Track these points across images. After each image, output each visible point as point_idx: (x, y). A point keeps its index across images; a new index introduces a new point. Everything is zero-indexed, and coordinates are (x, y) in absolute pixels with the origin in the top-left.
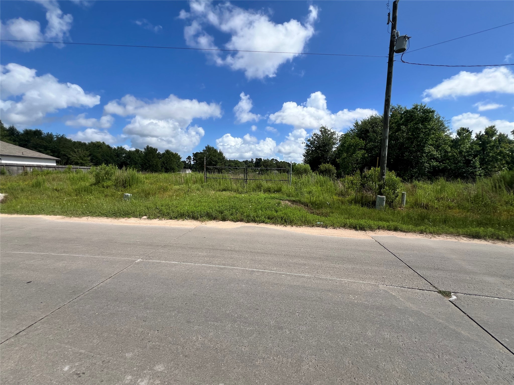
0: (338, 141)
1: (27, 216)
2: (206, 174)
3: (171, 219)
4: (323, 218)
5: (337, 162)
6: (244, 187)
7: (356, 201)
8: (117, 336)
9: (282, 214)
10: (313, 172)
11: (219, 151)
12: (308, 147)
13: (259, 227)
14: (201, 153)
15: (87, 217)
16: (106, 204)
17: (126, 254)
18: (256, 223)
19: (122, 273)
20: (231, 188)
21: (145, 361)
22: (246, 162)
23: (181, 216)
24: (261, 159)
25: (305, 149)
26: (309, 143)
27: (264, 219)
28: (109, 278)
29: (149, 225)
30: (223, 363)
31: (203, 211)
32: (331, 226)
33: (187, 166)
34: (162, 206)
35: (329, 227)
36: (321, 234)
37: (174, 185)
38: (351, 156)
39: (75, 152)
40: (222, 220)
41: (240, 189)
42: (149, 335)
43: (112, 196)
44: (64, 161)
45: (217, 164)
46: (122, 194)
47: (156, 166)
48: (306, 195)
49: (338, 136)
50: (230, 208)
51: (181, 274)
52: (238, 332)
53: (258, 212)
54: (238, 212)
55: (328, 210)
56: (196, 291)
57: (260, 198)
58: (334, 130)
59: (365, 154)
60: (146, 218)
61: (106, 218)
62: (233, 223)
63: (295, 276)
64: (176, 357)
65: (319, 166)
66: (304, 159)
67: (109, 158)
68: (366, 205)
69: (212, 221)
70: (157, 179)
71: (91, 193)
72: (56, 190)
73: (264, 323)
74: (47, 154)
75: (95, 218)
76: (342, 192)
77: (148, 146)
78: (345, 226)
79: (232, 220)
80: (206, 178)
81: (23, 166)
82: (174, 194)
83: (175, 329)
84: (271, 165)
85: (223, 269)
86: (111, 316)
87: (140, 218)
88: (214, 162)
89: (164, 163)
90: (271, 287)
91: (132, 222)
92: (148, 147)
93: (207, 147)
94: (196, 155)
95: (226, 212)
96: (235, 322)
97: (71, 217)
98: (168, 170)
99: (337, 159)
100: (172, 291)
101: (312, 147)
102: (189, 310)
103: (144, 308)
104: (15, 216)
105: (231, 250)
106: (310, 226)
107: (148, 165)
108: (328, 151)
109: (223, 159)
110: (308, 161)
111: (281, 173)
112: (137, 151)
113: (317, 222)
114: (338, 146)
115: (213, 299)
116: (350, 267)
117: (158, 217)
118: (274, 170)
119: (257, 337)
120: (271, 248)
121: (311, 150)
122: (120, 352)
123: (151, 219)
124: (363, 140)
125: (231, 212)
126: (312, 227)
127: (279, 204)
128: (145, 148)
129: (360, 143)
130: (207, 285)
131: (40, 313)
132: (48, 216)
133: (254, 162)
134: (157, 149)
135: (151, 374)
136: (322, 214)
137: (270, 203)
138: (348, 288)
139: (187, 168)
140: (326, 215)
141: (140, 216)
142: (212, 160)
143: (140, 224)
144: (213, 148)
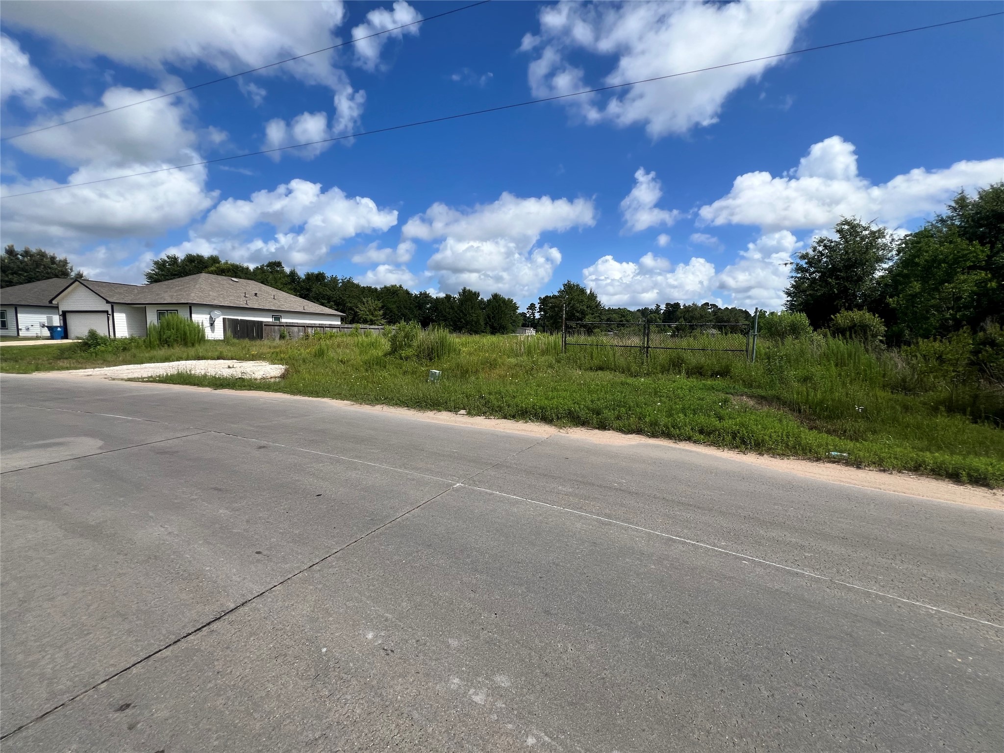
0: (894, 253)
1: (311, 398)
2: (565, 338)
3: (505, 418)
4: (850, 445)
5: (888, 304)
6: (643, 363)
7: (952, 407)
8: (434, 605)
9: (736, 425)
10: (815, 330)
11: (588, 292)
12: (802, 272)
13: (679, 449)
14: (554, 297)
15: (382, 406)
16: (406, 385)
17: (438, 472)
18: (670, 439)
19: (434, 502)
20: (615, 365)
21: (478, 660)
22: (644, 312)
23: (522, 414)
24: (677, 305)
25: (792, 277)
26: (803, 263)
27: (691, 434)
28: (417, 507)
29: (469, 426)
30: (619, 712)
31: (562, 408)
32: (874, 463)
33: (528, 322)
34: (490, 394)
35: (865, 466)
36: (844, 480)
37: (508, 358)
38: (936, 289)
39: (364, 304)
40: (598, 428)
41: (634, 367)
42: (482, 617)
43: (414, 373)
44: (350, 318)
45: (585, 317)
46: (428, 370)
47: (476, 323)
48: (796, 384)
49: (893, 240)
50: (614, 404)
51: (529, 520)
52: (646, 659)
53: (676, 416)
54: (632, 414)
55: (862, 425)
56: (557, 558)
57: (678, 388)
58: (881, 226)
59: (990, 280)
60: (465, 413)
61: (406, 408)
62: (620, 436)
63: (777, 569)
64: (530, 671)
65: (832, 316)
66: (788, 301)
67: (407, 311)
68: (987, 418)
69: (578, 428)
70: (480, 347)
71: (385, 367)
72: (342, 361)
73: (703, 655)
74: (331, 307)
75: (391, 407)
76: (904, 380)
77: (465, 288)
78: (917, 468)
79: (620, 430)
80: (565, 344)
81: (304, 326)
82: (508, 374)
83: (525, 620)
84: (702, 316)
85: (606, 525)
86: (423, 570)
87: (456, 412)
88: (578, 312)
89: (489, 317)
90: (716, 582)
91: (444, 418)
92: (464, 290)
93: (566, 285)
94: (544, 301)
95: (607, 413)
96: (639, 636)
97: (361, 404)
98: (496, 329)
99: (891, 297)
100: (515, 549)
101: (814, 272)
102: (546, 589)
103: (472, 568)
104: (298, 398)
105: (620, 490)
106: (809, 459)
107: (464, 322)
108: (860, 279)
109: (597, 307)
110: (799, 305)
111: (726, 334)
112: (448, 297)
113: (829, 451)
114: (891, 264)
115: (590, 581)
116: (942, 574)
117: (483, 413)
118: (708, 327)
119: (690, 681)
120: (710, 497)
121: (808, 279)
122: (441, 633)
123: (472, 415)
124: (983, 244)
125: (617, 412)
126: (817, 461)
127: (725, 401)
128: (459, 293)
129: (971, 252)
130: (577, 551)
131: (334, 543)
132: (335, 400)
133: (662, 311)
134: (478, 293)
135: (489, 686)
136: (843, 433)
137: (702, 399)
138: (939, 630)
139: (528, 327)
140: (855, 437)
141: (455, 409)
142: (574, 309)
143: (456, 423)
144: (578, 285)
